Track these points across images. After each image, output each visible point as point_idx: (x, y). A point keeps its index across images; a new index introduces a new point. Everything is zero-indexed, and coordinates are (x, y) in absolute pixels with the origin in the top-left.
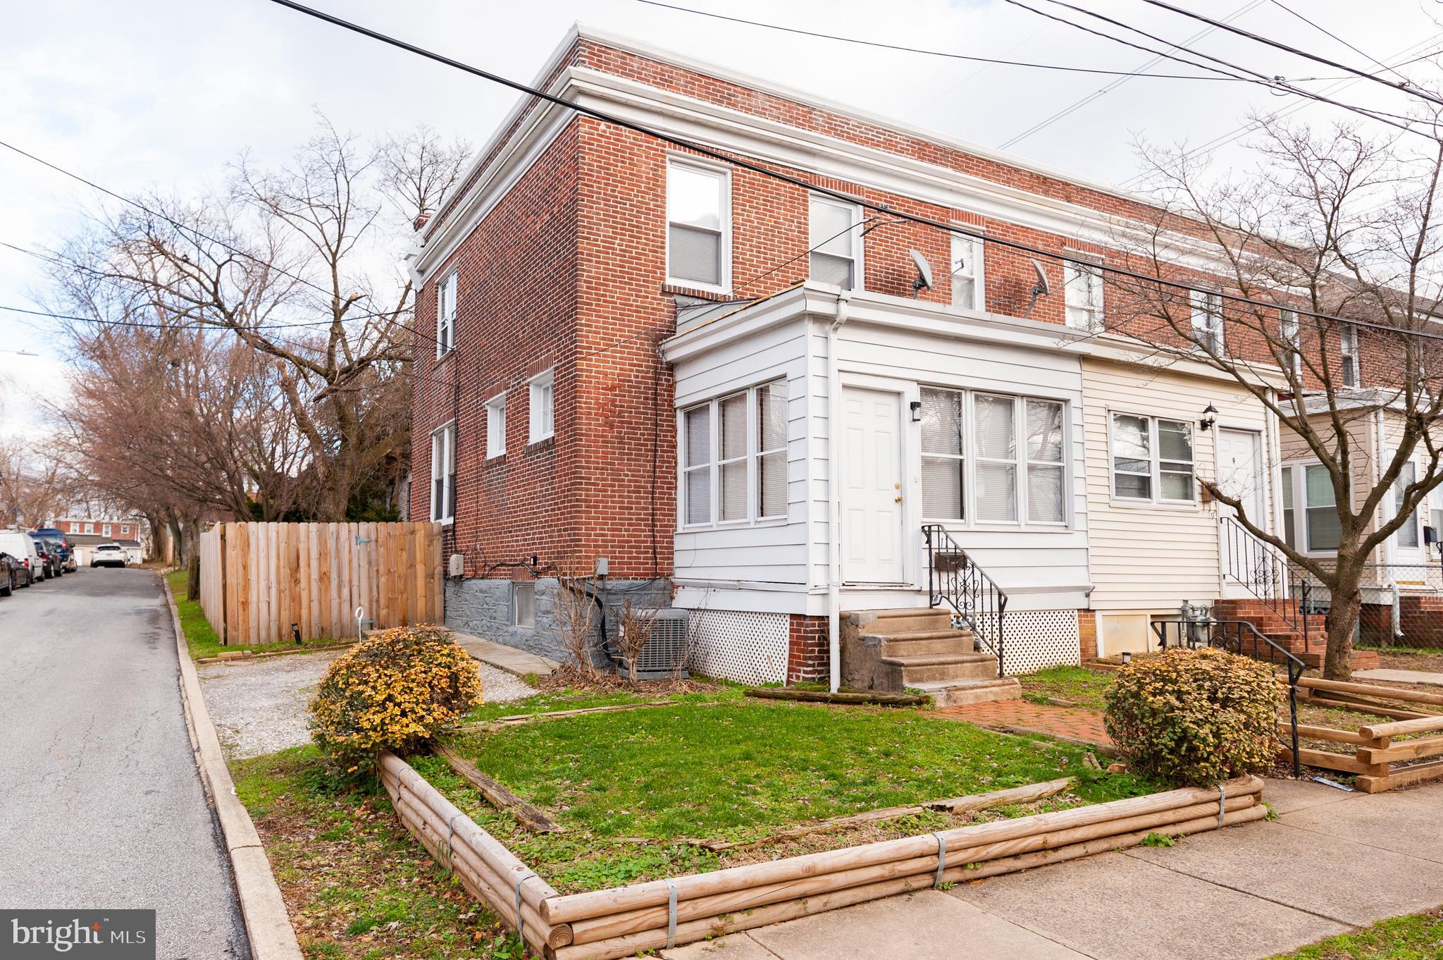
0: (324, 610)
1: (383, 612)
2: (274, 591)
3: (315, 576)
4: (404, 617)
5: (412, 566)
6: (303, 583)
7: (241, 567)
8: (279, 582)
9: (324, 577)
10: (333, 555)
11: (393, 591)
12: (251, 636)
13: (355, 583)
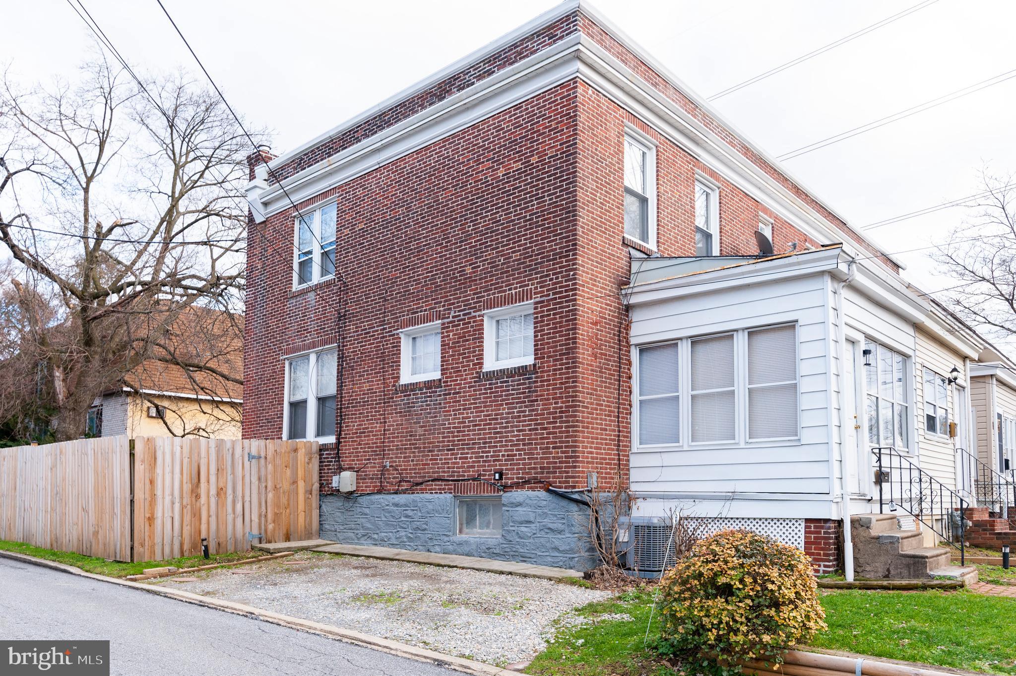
0: (220, 526)
1: (271, 527)
2: (177, 506)
3: (213, 491)
4: (287, 530)
5: (295, 482)
6: (203, 499)
7: (148, 482)
8: (182, 498)
9: (220, 492)
10: (229, 472)
11: (279, 507)
12: (156, 551)
13: (247, 499)
